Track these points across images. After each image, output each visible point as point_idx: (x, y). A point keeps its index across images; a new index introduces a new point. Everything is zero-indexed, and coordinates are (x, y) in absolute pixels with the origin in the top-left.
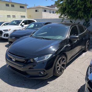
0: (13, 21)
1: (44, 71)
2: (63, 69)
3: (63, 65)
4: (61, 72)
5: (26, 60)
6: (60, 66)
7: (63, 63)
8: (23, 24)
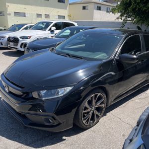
0: (39, 23)
1: (53, 118)
2: (97, 115)
4: (94, 122)
6: (91, 110)
7: (98, 105)
8: (54, 28)
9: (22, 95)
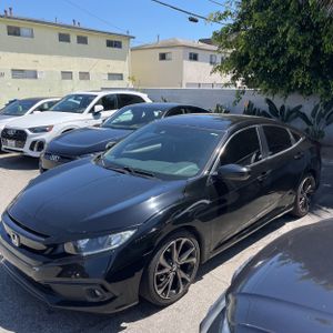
0: (70, 97)
1: (103, 287)
2: (183, 280)
3: (185, 268)
4: (177, 292)
5: (48, 246)
6: (172, 270)
7: (184, 260)
8: (99, 108)
9: (45, 250)
